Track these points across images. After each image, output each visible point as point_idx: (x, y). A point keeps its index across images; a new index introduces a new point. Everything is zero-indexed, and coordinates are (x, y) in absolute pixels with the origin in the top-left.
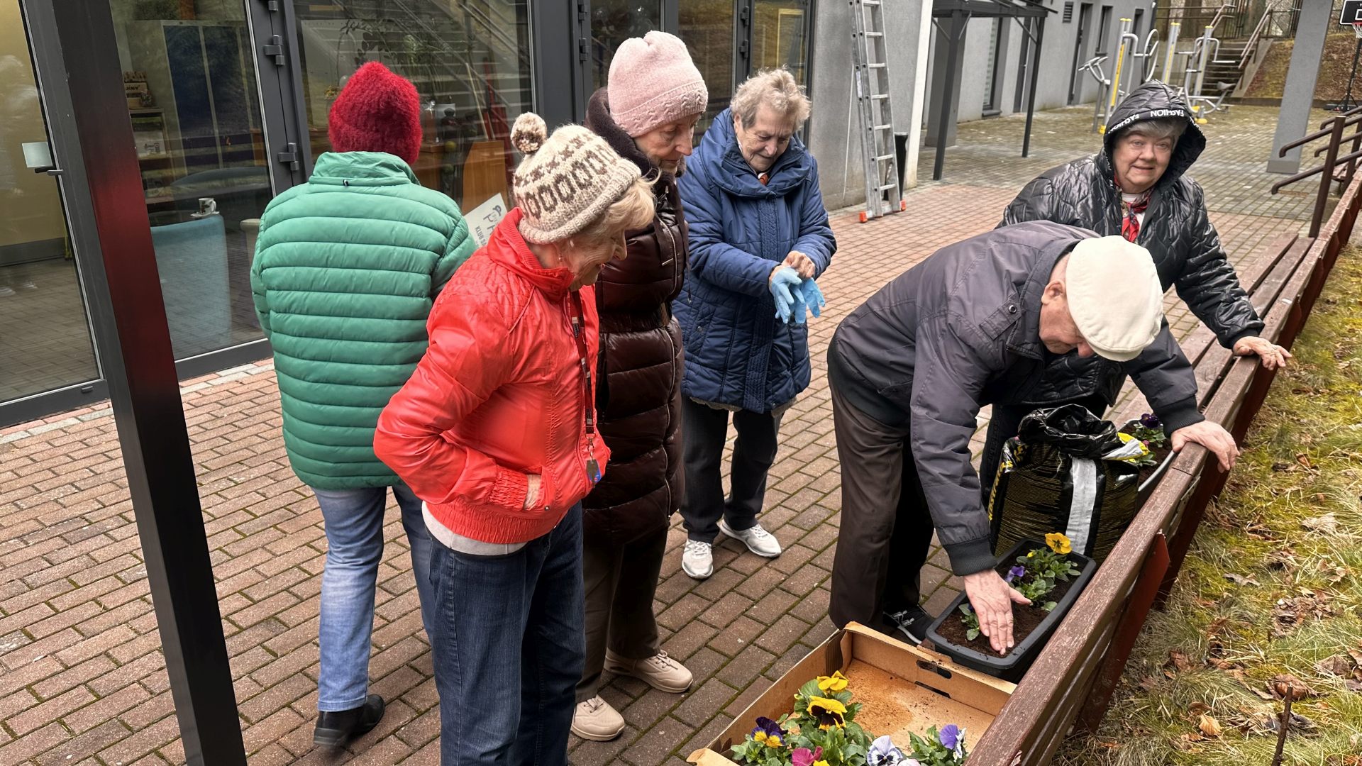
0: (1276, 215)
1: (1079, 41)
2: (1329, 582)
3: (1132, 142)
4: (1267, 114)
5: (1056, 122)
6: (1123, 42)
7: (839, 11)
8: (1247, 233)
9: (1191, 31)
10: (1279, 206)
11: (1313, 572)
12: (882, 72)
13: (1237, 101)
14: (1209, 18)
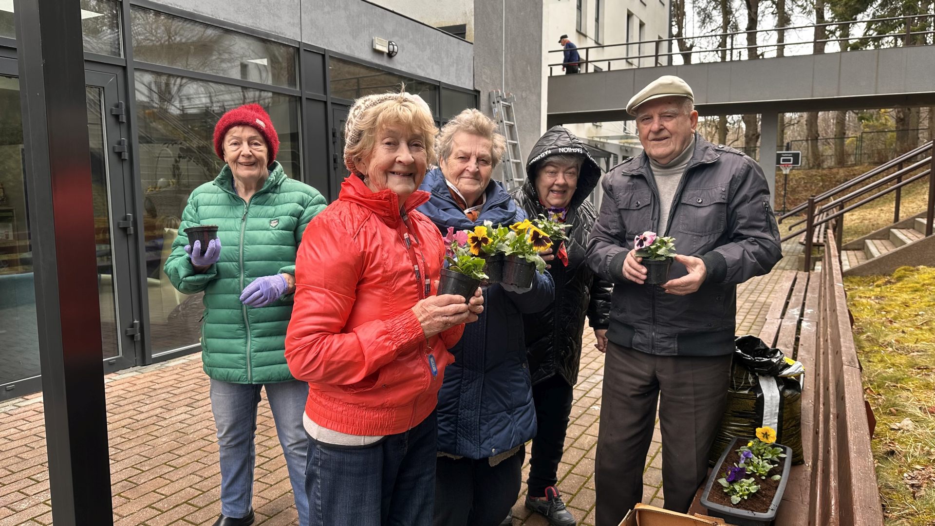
2: (929, 460)
3: (548, 172)
11: (917, 454)
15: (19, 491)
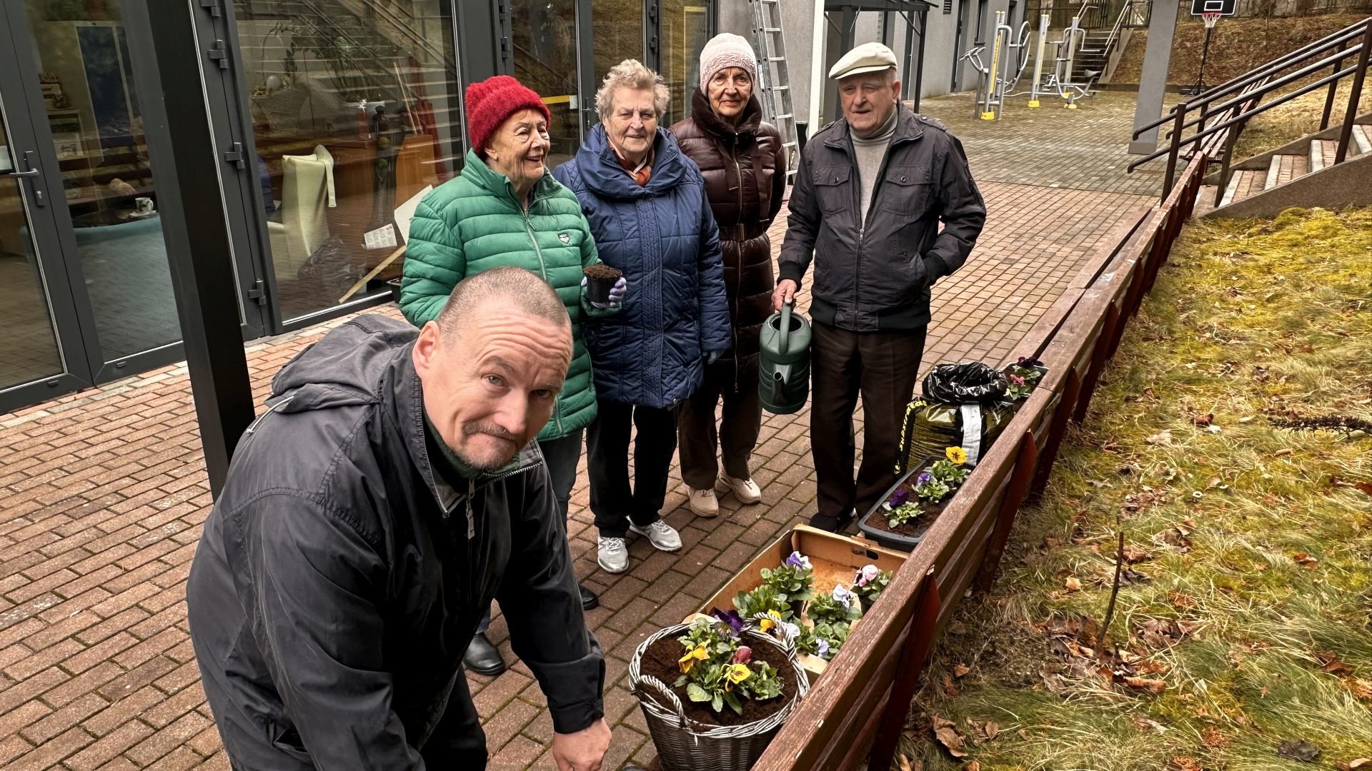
0: (1135, 193)
1: (959, 32)
2: (1164, 480)
4: (1129, 99)
5: (941, 109)
6: (999, 34)
7: (741, 8)
8: (1111, 209)
9: (1060, 22)
10: (1138, 184)
11: (1152, 474)
12: (781, 65)
13: (1103, 86)
14: (1076, 8)
15: (157, 488)
